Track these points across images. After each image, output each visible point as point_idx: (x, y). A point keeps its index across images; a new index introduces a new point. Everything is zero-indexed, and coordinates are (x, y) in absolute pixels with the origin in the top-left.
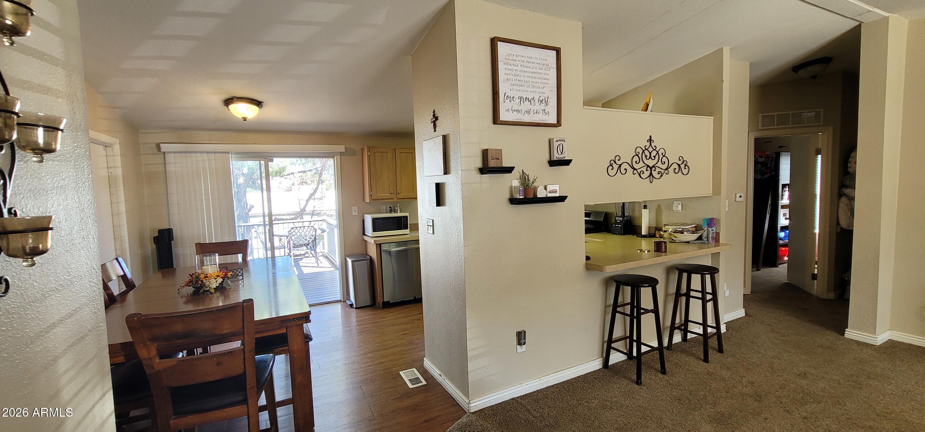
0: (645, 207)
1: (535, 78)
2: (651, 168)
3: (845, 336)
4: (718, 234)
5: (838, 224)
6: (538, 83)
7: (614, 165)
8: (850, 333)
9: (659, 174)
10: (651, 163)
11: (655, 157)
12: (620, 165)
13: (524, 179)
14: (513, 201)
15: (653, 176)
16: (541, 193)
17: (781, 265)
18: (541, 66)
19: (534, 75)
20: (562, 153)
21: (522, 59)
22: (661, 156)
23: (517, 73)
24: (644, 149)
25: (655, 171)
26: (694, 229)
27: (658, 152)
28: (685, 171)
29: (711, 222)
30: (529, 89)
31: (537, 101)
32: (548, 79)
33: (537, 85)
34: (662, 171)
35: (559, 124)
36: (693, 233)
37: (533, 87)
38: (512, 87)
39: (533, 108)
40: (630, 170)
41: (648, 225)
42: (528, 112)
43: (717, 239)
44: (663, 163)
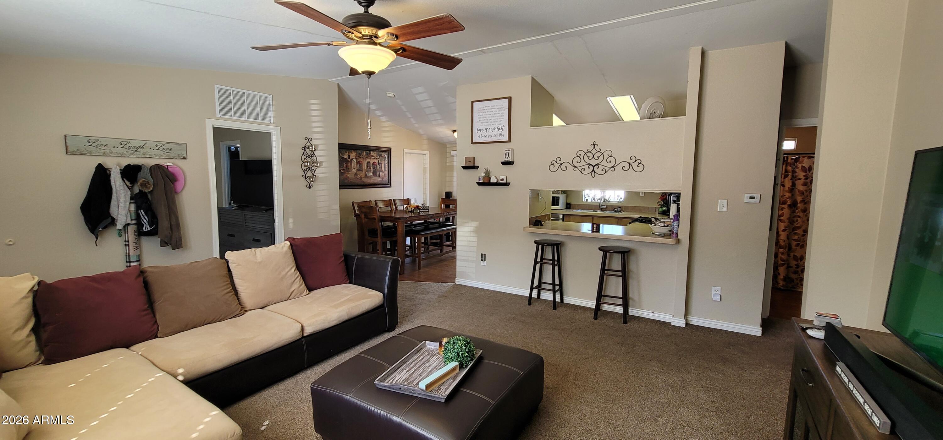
1: (496, 117)
2: (594, 167)
6: (497, 119)
7: (555, 164)
9: (602, 170)
10: (594, 162)
11: (599, 157)
12: (561, 164)
13: (488, 173)
14: (479, 184)
15: (595, 172)
16: (493, 180)
18: (499, 109)
19: (495, 115)
20: (508, 158)
21: (488, 108)
22: (606, 157)
23: (485, 116)
24: (586, 152)
25: (598, 168)
27: (602, 154)
28: (638, 169)
29: (675, 217)
30: (491, 124)
31: (496, 130)
32: (504, 116)
33: (497, 120)
34: (607, 169)
35: (509, 141)
37: (494, 122)
38: (481, 124)
39: (493, 133)
40: (571, 168)
42: (491, 136)
44: (609, 162)
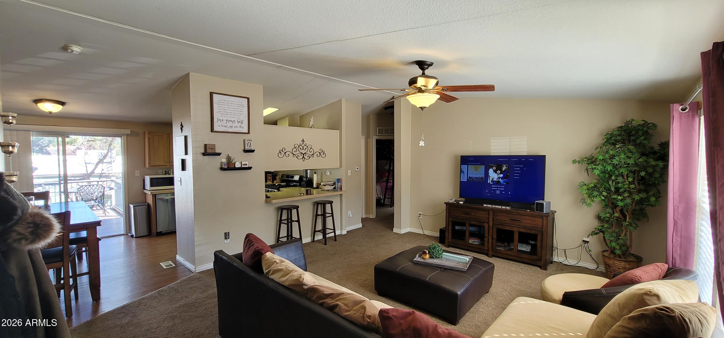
0: (315, 173)
1: (235, 111)
2: (303, 154)
3: (394, 231)
4: (341, 186)
6: (237, 113)
7: (282, 152)
8: (395, 230)
9: (308, 157)
10: (303, 152)
11: (306, 149)
12: (286, 153)
13: (229, 159)
14: (222, 169)
15: (304, 158)
16: (238, 165)
18: (239, 106)
19: (235, 110)
20: (250, 147)
21: (228, 102)
22: (309, 149)
23: (225, 109)
24: (299, 145)
25: (305, 155)
26: (333, 184)
27: (307, 147)
28: (324, 156)
29: (339, 180)
30: (231, 116)
31: (236, 122)
32: (243, 112)
33: (236, 114)
34: (310, 156)
35: (249, 133)
36: (332, 185)
37: (234, 115)
38: (222, 115)
39: (234, 125)
40: (291, 155)
42: (231, 127)
43: (341, 189)
44: (311, 152)
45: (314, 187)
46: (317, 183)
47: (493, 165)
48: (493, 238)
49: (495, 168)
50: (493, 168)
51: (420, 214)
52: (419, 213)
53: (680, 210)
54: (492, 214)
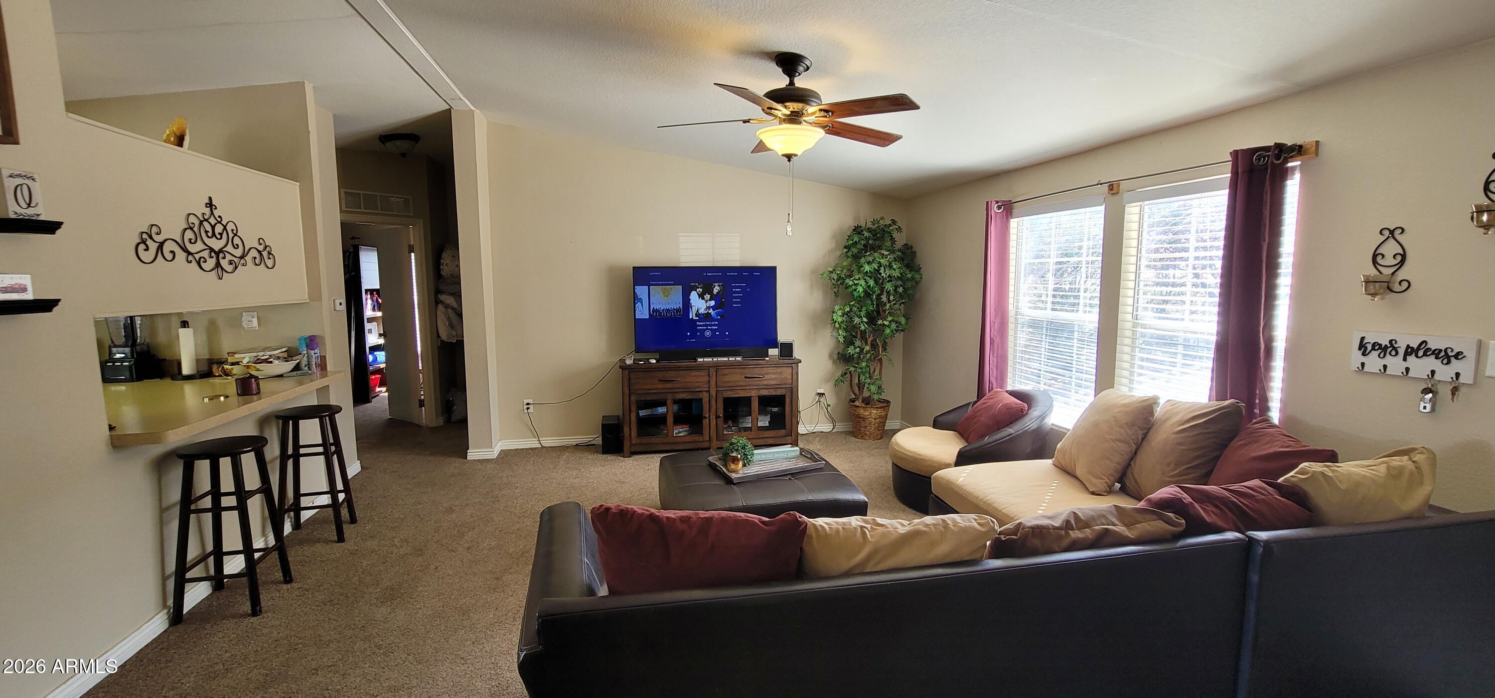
0: (185, 324)
2: (217, 254)
3: (468, 459)
4: (323, 358)
5: (438, 336)
7: (149, 242)
8: (473, 454)
9: (231, 264)
10: (216, 245)
11: (221, 234)
12: (162, 244)
15: (222, 268)
17: (375, 399)
20: (32, 207)
22: (231, 235)
24: (202, 219)
25: (224, 258)
26: (285, 355)
27: (225, 228)
28: (270, 263)
29: (312, 342)
34: (236, 260)
35: (12, 140)
36: (286, 360)
40: (181, 255)
41: (194, 357)
43: (323, 366)
44: (236, 246)
45: (186, 370)
46: (197, 360)
47: (697, 284)
48: (717, 417)
49: (701, 290)
50: (698, 290)
51: (528, 404)
52: (526, 401)
53: (996, 327)
54: (715, 374)
